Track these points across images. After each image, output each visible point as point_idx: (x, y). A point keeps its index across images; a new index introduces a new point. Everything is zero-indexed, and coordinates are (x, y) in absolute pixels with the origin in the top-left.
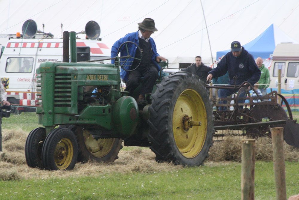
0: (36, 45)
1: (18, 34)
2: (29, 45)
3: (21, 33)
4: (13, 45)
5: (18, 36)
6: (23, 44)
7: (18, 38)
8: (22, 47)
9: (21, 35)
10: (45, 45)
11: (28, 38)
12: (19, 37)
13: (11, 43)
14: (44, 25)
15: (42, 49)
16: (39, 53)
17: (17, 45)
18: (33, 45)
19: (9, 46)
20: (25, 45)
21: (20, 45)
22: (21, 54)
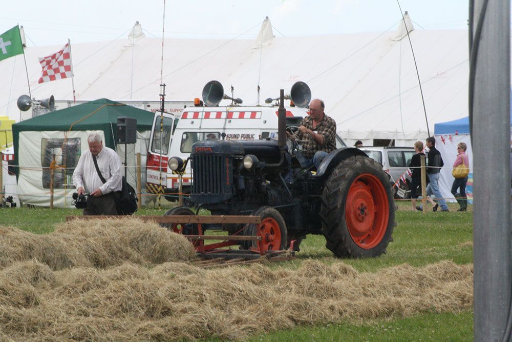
0: (224, 115)
1: (197, 100)
2: (213, 115)
3: (201, 99)
4: (190, 115)
5: (197, 103)
6: (204, 113)
7: (197, 105)
8: (205, 118)
9: (201, 101)
10: (236, 115)
11: (211, 106)
12: (199, 104)
13: (187, 112)
14: (232, 88)
15: (232, 120)
16: (228, 126)
17: (196, 115)
18: (219, 115)
19: (185, 116)
20: (207, 115)
21: (200, 116)
22: (202, 127)
